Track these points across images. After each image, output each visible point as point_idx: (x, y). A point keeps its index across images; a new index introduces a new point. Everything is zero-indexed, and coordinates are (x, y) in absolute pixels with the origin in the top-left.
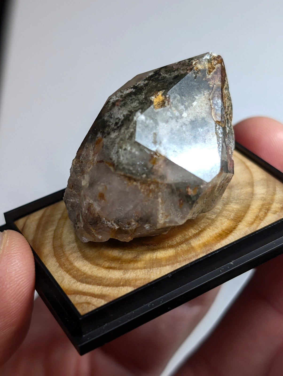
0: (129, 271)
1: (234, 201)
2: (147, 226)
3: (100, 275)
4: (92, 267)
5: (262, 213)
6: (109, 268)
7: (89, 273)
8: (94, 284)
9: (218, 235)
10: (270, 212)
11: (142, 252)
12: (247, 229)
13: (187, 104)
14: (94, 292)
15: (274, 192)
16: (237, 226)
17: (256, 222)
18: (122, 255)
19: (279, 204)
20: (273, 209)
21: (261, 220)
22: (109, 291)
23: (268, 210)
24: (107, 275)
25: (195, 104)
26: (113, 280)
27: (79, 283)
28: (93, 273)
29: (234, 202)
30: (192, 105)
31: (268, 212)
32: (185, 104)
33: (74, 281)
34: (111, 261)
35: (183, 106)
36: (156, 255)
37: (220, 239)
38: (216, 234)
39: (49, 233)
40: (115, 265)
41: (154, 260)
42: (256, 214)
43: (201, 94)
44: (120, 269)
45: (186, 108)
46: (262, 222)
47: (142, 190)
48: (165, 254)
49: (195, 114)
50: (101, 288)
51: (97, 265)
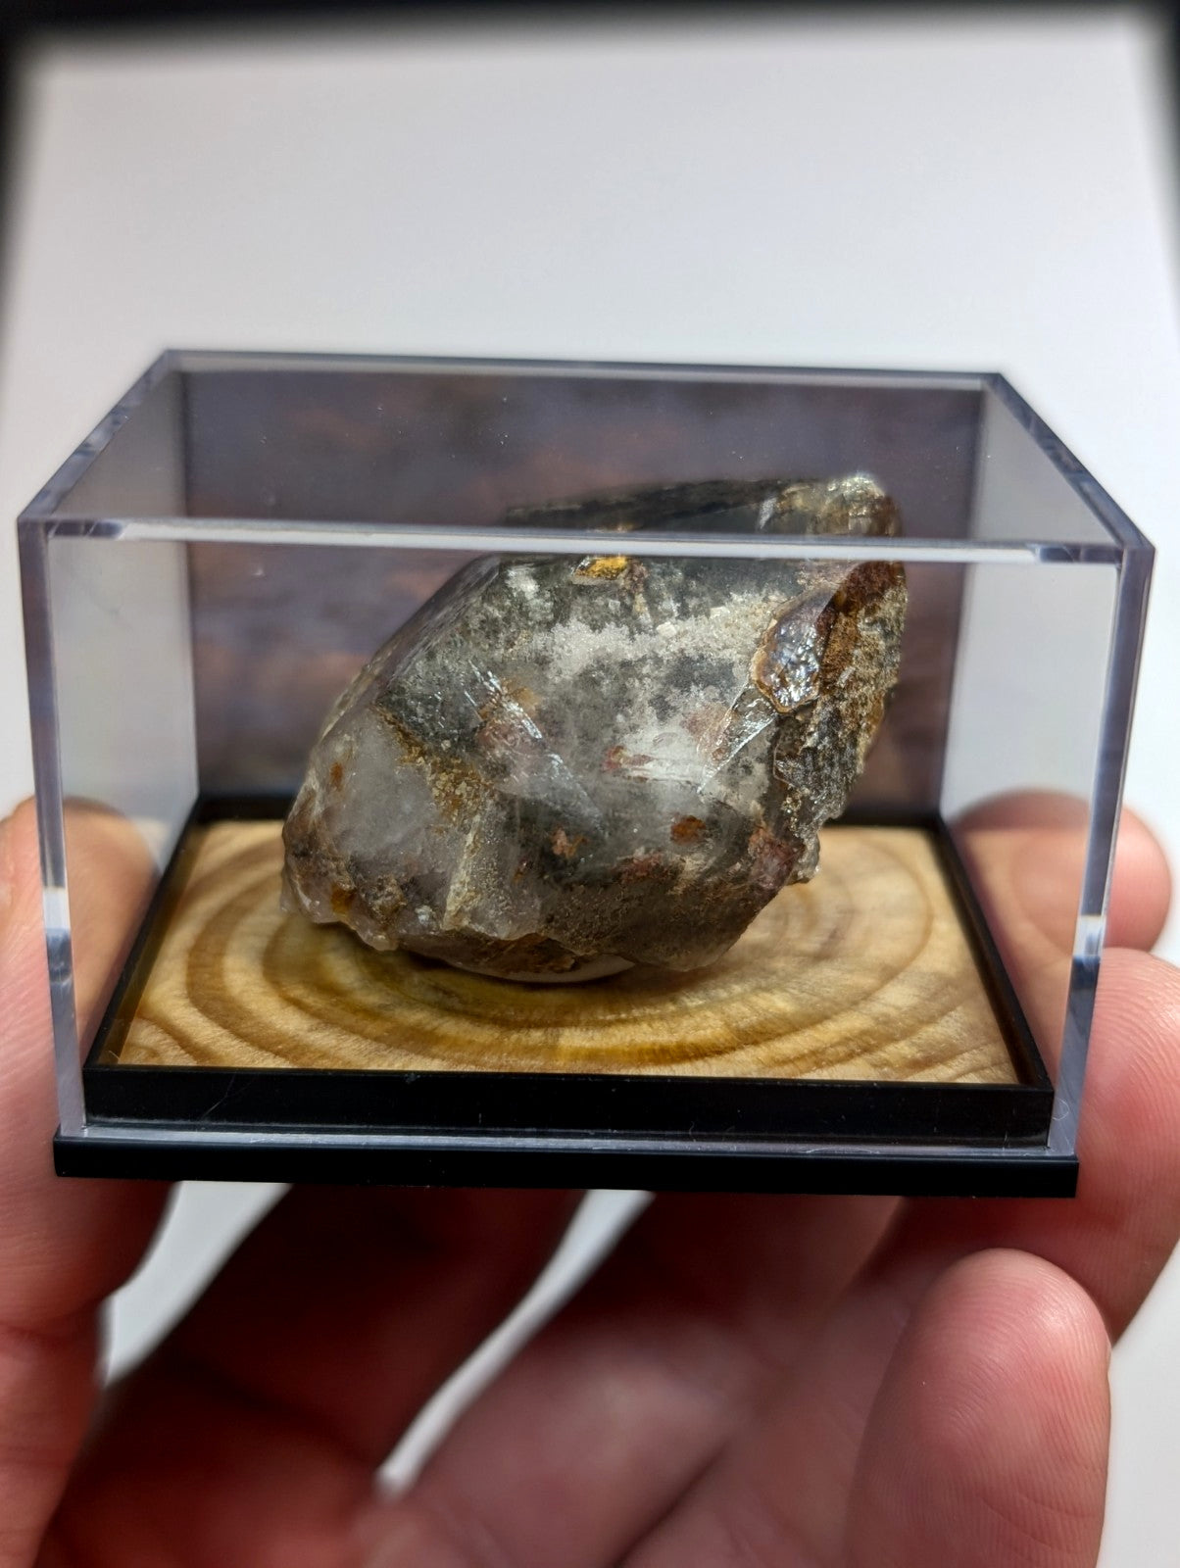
0: (331, 1027)
1: (792, 991)
2: (424, 914)
5: (842, 1050)
8: (214, 1019)
9: (656, 1047)
10: (867, 1056)
12: (754, 1067)
13: (692, 603)
14: (192, 1036)
15: (936, 1015)
16: (733, 1049)
17: (798, 1063)
19: (915, 1049)
20: (883, 1055)
21: (819, 1065)
22: (230, 1050)
23: (867, 1050)
25: (717, 612)
26: (269, 1031)
28: (245, 994)
29: (791, 993)
30: (708, 615)
31: (859, 1055)
32: (687, 601)
35: (678, 605)
36: (440, 1025)
37: (650, 1061)
38: (654, 1044)
40: (315, 1002)
41: (423, 1031)
42: (818, 1045)
43: (757, 595)
44: (316, 1014)
45: (684, 613)
46: (814, 1071)
47: (436, 792)
49: (702, 640)
50: (221, 1036)
51: (274, 982)
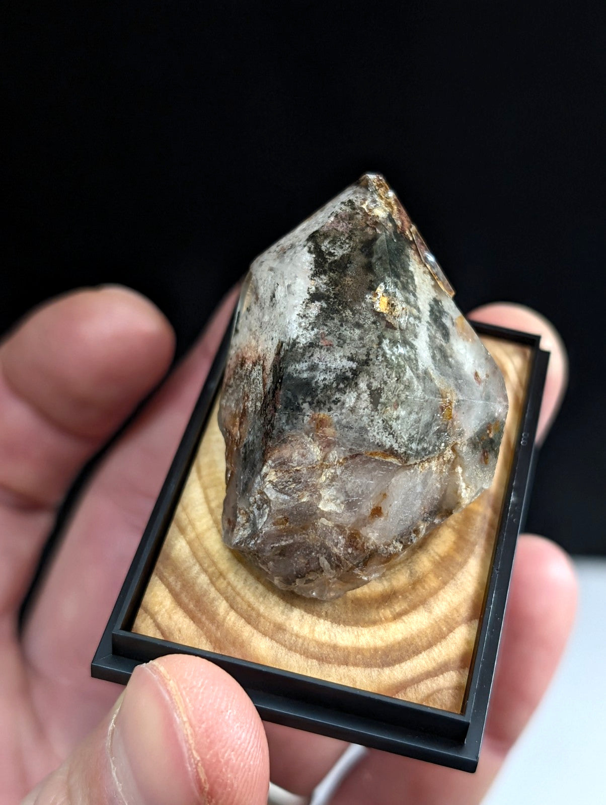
0: (429, 602)
3: (399, 637)
4: (372, 631)
6: (398, 616)
7: (379, 643)
8: (409, 657)
11: (409, 560)
14: (426, 669)
18: (389, 584)
22: (444, 654)
24: (410, 630)
27: (387, 671)
28: (385, 639)
33: (375, 672)
34: (387, 604)
36: (436, 552)
39: (228, 618)
40: (400, 606)
41: (440, 561)
44: (414, 607)
48: (444, 542)
50: (428, 656)
51: (374, 623)
